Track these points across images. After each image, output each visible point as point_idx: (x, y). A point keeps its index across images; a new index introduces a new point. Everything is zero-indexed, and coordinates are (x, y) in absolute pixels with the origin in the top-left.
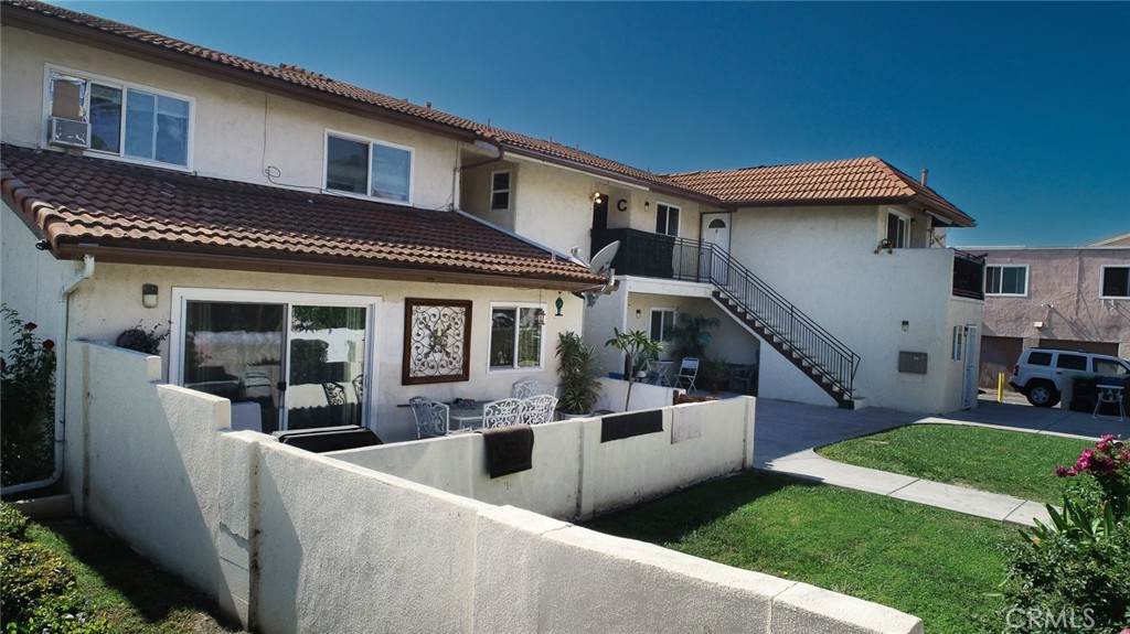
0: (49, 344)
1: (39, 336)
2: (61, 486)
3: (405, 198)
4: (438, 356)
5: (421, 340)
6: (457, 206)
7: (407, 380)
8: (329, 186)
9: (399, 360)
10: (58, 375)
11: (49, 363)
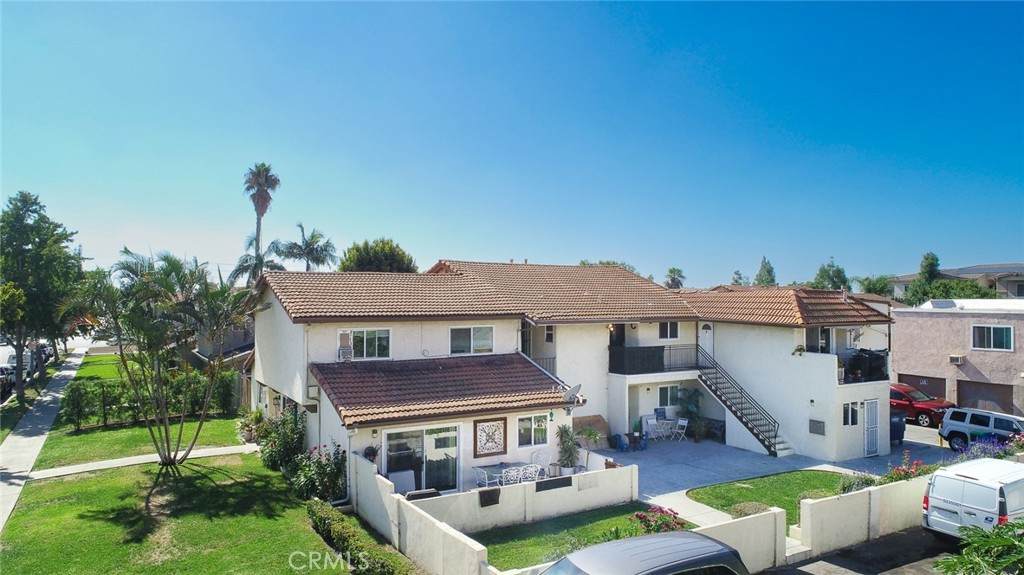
0: (344, 452)
1: (342, 449)
2: (348, 503)
3: (491, 350)
4: (490, 444)
5: (482, 437)
6: (520, 349)
7: (476, 456)
8: (453, 352)
9: (472, 448)
10: (347, 464)
11: (344, 459)
